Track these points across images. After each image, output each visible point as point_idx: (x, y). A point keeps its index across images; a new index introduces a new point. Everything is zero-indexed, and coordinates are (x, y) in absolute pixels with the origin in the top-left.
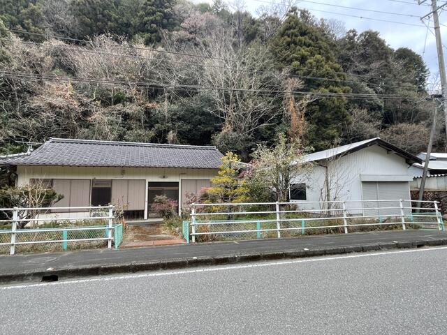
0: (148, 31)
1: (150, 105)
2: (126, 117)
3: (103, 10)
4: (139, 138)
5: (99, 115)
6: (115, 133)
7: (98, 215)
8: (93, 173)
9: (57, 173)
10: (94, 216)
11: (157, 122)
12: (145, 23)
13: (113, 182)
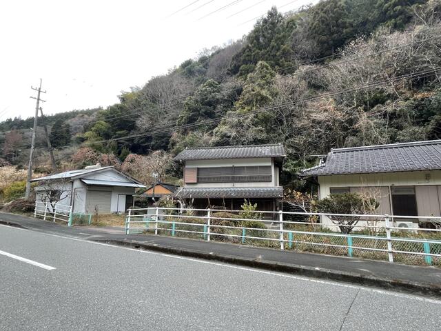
0: (390, 18)
1: (419, 96)
2: (393, 115)
3: (337, 21)
4: (415, 137)
5: (364, 120)
6: (384, 135)
7: (406, 226)
8: (390, 180)
9: (352, 182)
10: (400, 226)
11: (434, 114)
12: (387, 10)
13: (417, 189)
